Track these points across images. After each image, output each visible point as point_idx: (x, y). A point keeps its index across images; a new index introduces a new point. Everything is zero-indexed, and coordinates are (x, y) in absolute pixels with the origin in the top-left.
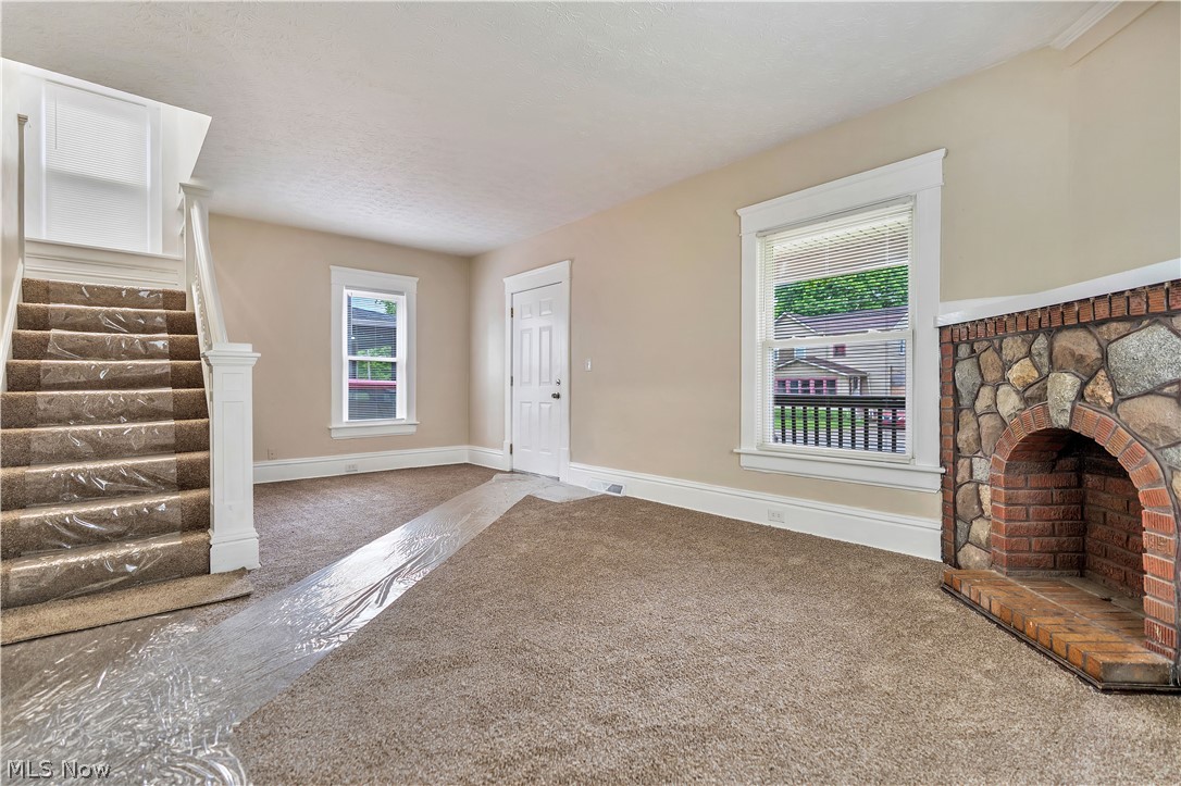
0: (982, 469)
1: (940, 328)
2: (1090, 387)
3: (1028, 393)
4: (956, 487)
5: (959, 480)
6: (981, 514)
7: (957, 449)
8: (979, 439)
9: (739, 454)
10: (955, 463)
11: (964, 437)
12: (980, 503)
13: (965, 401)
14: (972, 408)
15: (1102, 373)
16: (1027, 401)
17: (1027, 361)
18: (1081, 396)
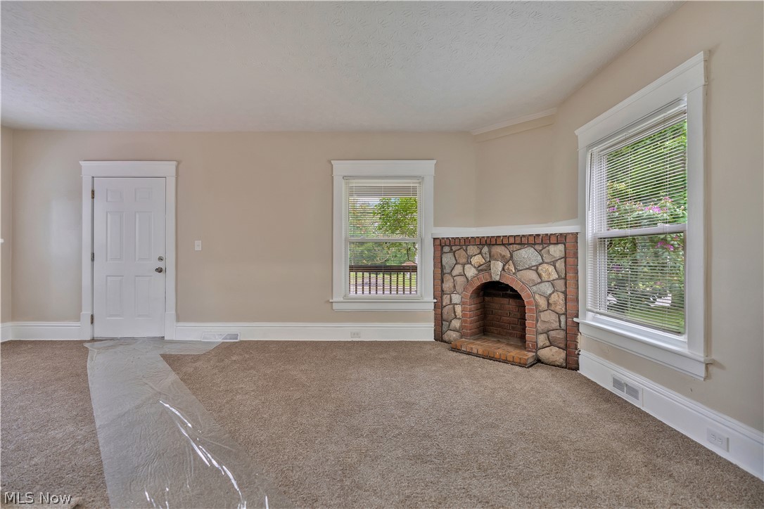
0: (456, 298)
1: (434, 239)
2: (507, 267)
3: (480, 268)
4: (443, 307)
5: (444, 304)
6: (456, 317)
7: (442, 291)
8: (454, 287)
9: (332, 302)
10: (442, 297)
11: (447, 286)
12: (455, 312)
13: (447, 270)
14: (450, 273)
15: (511, 262)
16: (480, 271)
17: (480, 256)
18: (503, 269)
